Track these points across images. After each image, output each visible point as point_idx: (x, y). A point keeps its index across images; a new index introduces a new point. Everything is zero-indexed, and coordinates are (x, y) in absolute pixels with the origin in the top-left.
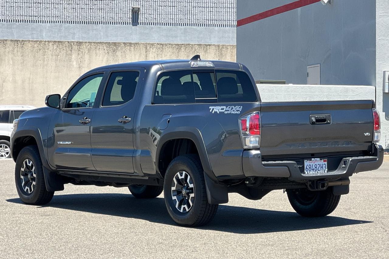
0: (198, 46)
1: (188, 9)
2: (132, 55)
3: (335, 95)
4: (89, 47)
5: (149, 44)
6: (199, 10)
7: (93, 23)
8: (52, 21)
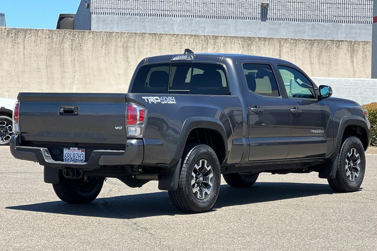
0: (330, 42)
1: (316, 5)
2: (266, 50)
4: (224, 41)
5: (283, 39)
6: (327, 7)
7: (223, 18)
8: (183, 15)
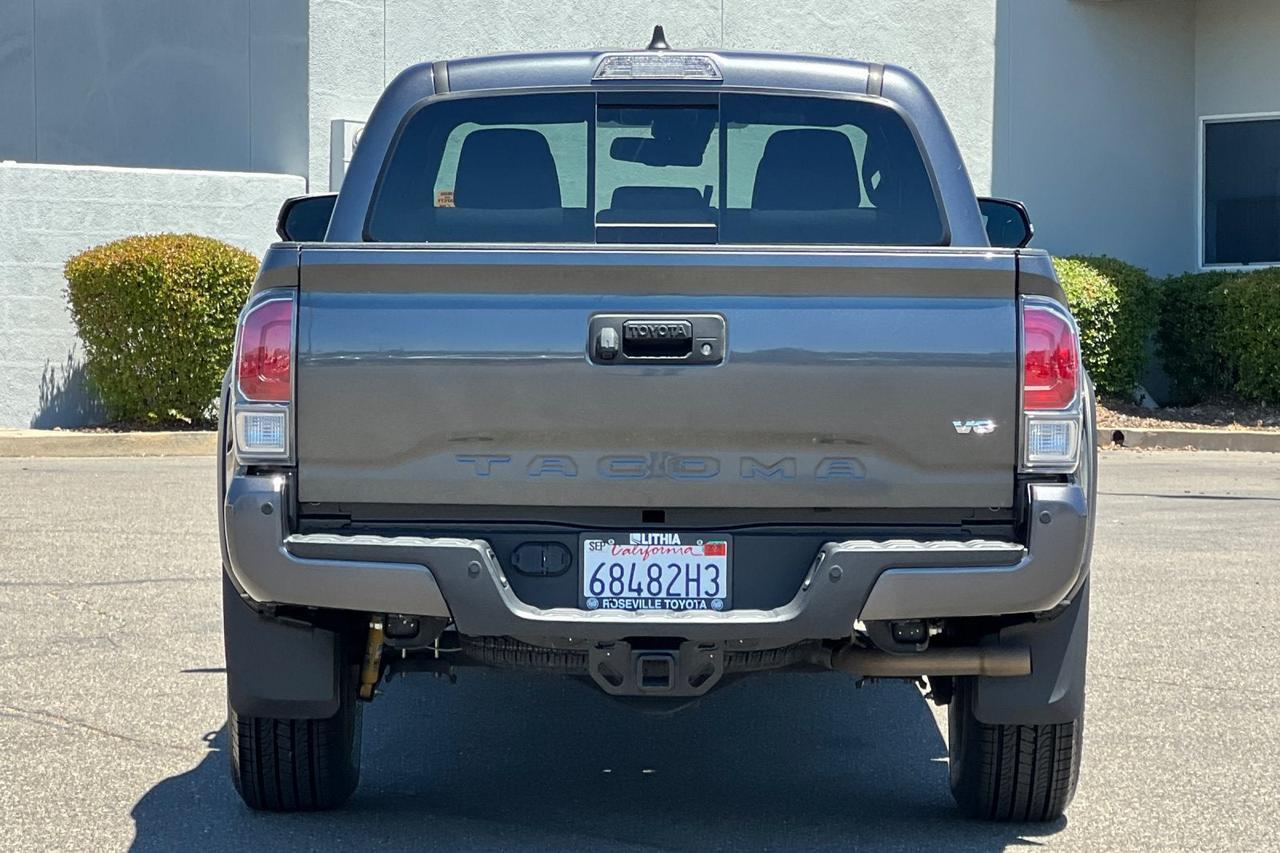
3: (179, 206)
